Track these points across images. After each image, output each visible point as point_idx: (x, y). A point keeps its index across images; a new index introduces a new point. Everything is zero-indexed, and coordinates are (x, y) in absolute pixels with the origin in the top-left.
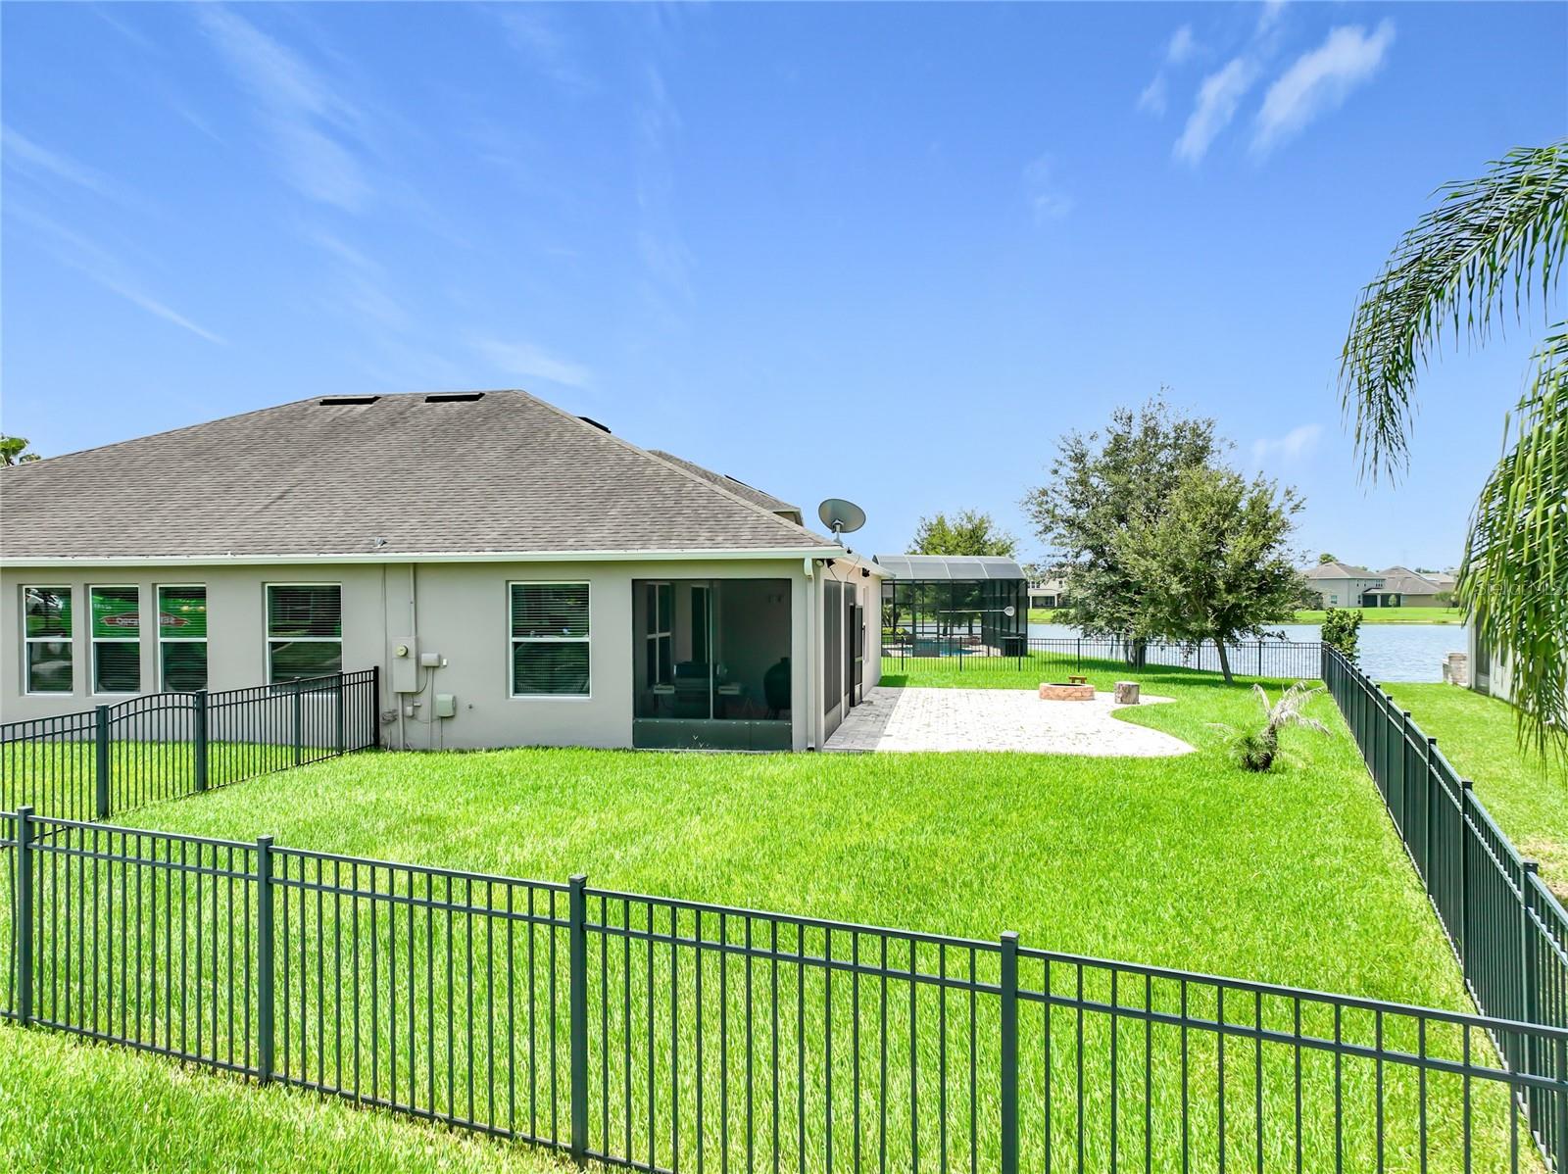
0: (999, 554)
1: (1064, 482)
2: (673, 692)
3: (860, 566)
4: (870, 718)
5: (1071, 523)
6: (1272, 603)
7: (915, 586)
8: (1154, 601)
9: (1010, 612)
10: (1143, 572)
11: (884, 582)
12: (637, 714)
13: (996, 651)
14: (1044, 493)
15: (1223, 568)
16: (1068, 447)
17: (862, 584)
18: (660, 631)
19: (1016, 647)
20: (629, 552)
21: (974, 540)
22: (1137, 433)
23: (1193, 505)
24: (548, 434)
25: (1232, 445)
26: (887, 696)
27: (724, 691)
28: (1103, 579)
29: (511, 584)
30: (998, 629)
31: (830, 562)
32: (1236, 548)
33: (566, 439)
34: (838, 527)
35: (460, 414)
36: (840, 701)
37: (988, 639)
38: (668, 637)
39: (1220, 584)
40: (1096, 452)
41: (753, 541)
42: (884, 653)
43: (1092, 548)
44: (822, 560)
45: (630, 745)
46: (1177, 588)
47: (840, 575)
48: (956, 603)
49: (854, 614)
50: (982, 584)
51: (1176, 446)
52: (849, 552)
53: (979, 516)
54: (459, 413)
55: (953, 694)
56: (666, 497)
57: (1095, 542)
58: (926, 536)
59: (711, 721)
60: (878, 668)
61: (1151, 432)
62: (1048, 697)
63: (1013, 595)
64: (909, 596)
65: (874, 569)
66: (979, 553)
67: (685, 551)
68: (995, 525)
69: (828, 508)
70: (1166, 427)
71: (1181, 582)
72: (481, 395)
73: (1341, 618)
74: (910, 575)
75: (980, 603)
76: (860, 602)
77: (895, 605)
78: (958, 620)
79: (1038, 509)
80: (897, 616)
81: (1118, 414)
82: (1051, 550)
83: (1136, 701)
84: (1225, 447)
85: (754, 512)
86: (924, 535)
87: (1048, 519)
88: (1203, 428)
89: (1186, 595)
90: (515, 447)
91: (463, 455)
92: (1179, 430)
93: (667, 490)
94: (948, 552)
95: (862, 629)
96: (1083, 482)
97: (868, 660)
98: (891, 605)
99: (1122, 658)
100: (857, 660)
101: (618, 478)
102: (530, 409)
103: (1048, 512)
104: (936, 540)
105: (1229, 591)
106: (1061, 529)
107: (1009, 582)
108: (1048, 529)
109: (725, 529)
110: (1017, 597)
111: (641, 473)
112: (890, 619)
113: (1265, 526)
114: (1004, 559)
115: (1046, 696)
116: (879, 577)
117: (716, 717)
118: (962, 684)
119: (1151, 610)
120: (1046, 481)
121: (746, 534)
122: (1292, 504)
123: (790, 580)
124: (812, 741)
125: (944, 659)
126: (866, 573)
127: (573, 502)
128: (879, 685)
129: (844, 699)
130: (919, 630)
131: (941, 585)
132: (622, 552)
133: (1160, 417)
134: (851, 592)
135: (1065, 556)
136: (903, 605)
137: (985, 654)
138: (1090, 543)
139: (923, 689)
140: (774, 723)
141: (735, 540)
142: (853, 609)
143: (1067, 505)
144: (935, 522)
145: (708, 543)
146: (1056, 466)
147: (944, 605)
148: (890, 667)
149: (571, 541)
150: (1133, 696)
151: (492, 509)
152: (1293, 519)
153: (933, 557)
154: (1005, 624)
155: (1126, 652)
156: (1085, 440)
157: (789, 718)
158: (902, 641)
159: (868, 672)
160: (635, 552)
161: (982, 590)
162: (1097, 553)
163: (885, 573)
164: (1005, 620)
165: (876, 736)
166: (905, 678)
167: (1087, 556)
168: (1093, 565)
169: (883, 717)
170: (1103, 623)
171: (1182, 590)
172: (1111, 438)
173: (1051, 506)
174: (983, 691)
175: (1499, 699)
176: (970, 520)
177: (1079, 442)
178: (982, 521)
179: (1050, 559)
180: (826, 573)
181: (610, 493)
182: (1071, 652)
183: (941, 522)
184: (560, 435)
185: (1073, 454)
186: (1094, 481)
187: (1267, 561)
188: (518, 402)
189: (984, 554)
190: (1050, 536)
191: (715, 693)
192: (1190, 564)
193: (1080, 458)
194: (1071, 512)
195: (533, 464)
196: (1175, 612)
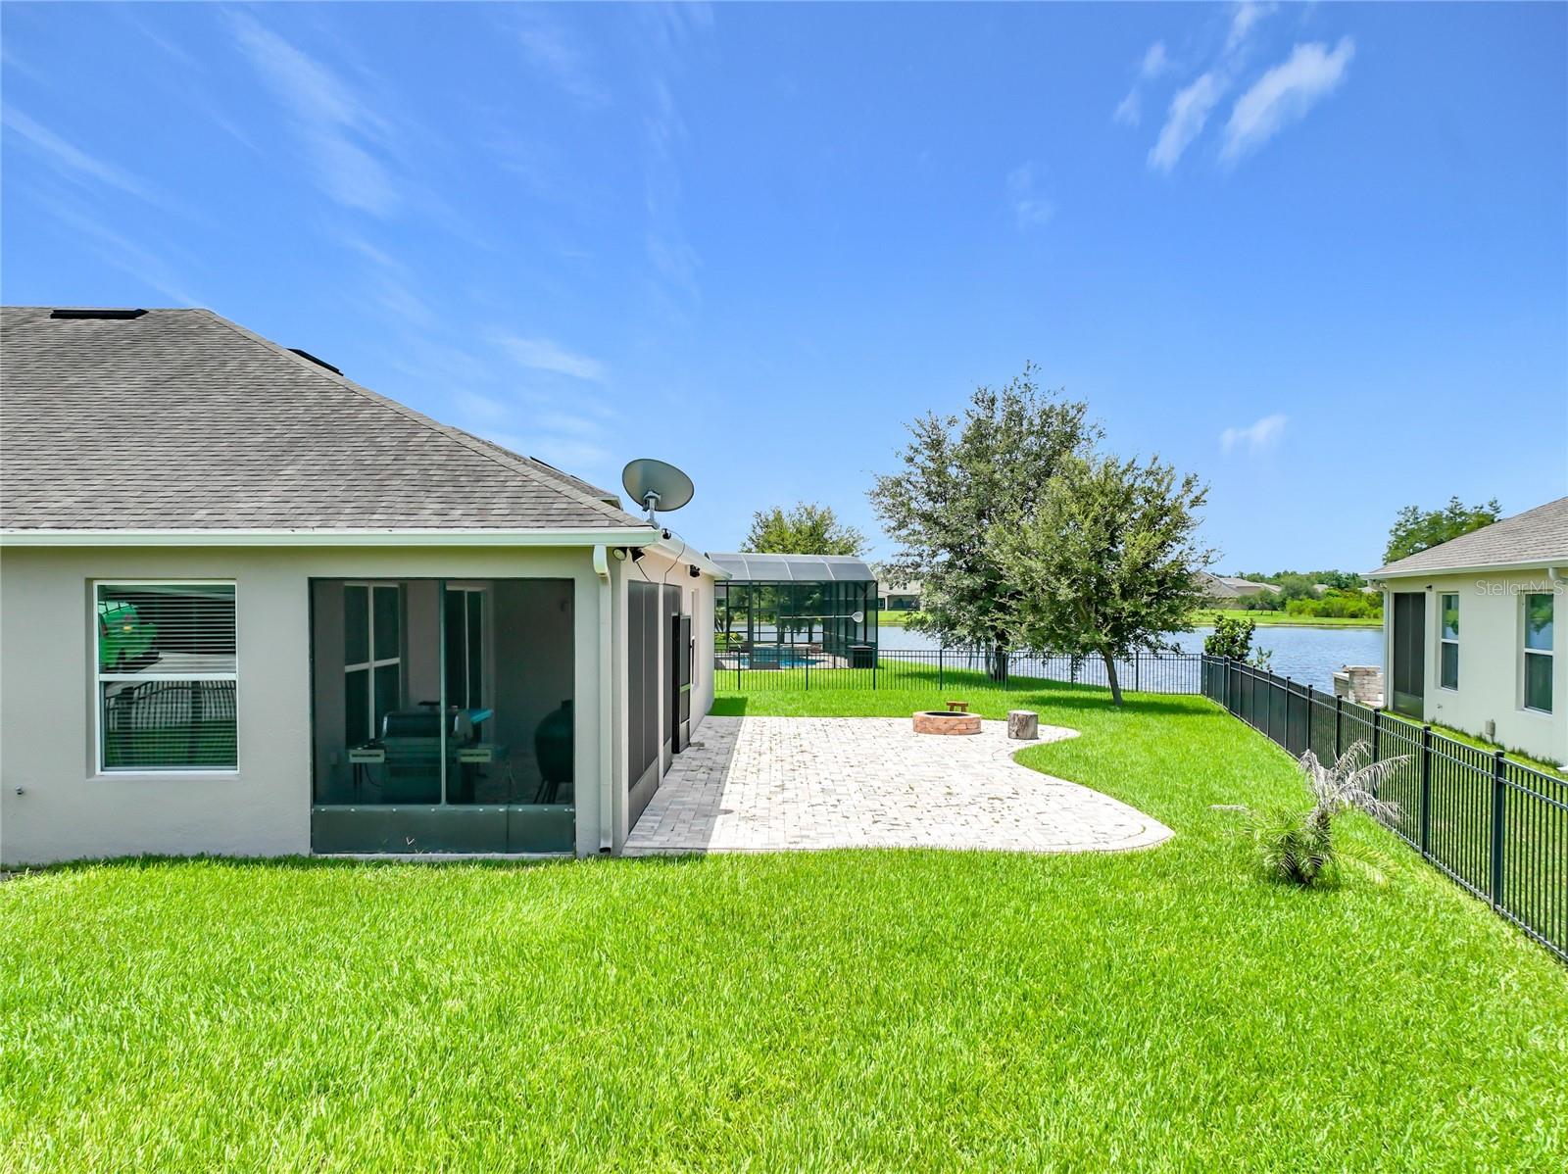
0: (840, 553)
1: (920, 471)
2: (381, 760)
3: (686, 561)
4: (700, 776)
5: (927, 517)
6: (1172, 610)
7: (752, 588)
8: (1035, 608)
9: (858, 618)
10: (1022, 574)
11: (717, 583)
12: (316, 799)
13: (842, 662)
14: (898, 483)
15: (1116, 572)
16: (926, 434)
17: (689, 587)
18: (376, 659)
19: (865, 658)
20: (298, 532)
21: (815, 538)
22: (999, 418)
23: (1082, 495)
24: (224, 364)
25: (1100, 434)
26: (722, 731)
27: (468, 757)
28: (966, 582)
29: (96, 584)
30: (842, 636)
31: (637, 553)
32: (1132, 547)
33: (249, 369)
34: (652, 502)
35: (97, 335)
36: (656, 755)
37: (830, 646)
38: (396, 666)
39: (1115, 587)
40: (955, 437)
41: (511, 518)
42: (718, 666)
43: (952, 548)
44: (624, 549)
45: (305, 850)
46: (1065, 593)
47: (652, 573)
48: (798, 607)
49: (678, 627)
50: (826, 587)
51: (1041, 433)
52: (666, 536)
53: (819, 512)
54: (96, 333)
55: (805, 725)
56: (381, 451)
57: (956, 540)
58: (762, 534)
59: (444, 807)
60: (711, 689)
61: (1017, 416)
62: (925, 731)
63: (861, 599)
64: (743, 599)
65: (706, 568)
66: (820, 551)
67: (396, 531)
68: (836, 521)
69: (637, 474)
70: (1032, 412)
71: (1070, 586)
72: (141, 312)
73: (1232, 629)
74: (746, 575)
75: (821, 608)
76: (686, 610)
77: (728, 609)
78: (797, 626)
79: (891, 501)
80: (730, 620)
81: (980, 396)
82: (903, 548)
83: (1034, 737)
84: (1093, 435)
85: (518, 474)
86: (759, 531)
87: (902, 515)
88: (1072, 413)
89: (1074, 601)
90: (164, 378)
91: (77, 386)
92: (1046, 415)
93: (385, 440)
94: (785, 550)
95: (690, 646)
96: (940, 473)
97: (697, 685)
98: (724, 608)
99: (982, 669)
100: (682, 689)
101: (313, 423)
102: (209, 332)
103: (903, 504)
104: (772, 537)
105: (1124, 596)
106: (917, 525)
107: (856, 584)
108: (902, 525)
109: (467, 499)
110: (866, 601)
111: (352, 418)
112: (723, 622)
113: (1165, 520)
114: (847, 559)
115: (921, 728)
116: (711, 577)
117: (451, 800)
118: (815, 712)
119: (1030, 618)
120: (898, 469)
121: (501, 505)
122: (1192, 496)
123: (572, 581)
124: (606, 838)
125: (785, 672)
126: (695, 573)
127: (228, 455)
128: (712, 713)
129: (662, 749)
130: (756, 637)
131: (779, 587)
132: (288, 532)
133: (1025, 400)
134: (674, 597)
135: (920, 555)
136: (737, 609)
137: (831, 666)
138: (949, 541)
139: (766, 719)
140: (546, 808)
141: (482, 517)
142: (676, 621)
143: (922, 498)
144: (771, 518)
145: (436, 520)
146: (911, 453)
147: (784, 609)
148: (726, 688)
149: (201, 514)
150: (1031, 729)
151: (84, 462)
152: (1194, 514)
153: (769, 555)
154: (851, 629)
155: (987, 663)
156: (943, 425)
157: (570, 799)
158: (736, 650)
159: (698, 697)
160: (309, 532)
161: (823, 594)
162: (956, 553)
163: (719, 572)
164: (851, 626)
165: (709, 812)
166: (744, 701)
167: (945, 556)
168: (951, 565)
169: (717, 773)
170: (966, 633)
171: (1072, 595)
172: (971, 422)
173: (905, 499)
174: (840, 721)
175: (1445, 727)
176: (810, 515)
177: (936, 427)
178: (822, 516)
179: (904, 558)
180: (630, 571)
181: (293, 443)
182: (932, 665)
183: (779, 518)
184: (243, 364)
185: (929, 440)
186: (953, 471)
187: (1163, 562)
188: (195, 323)
189: (825, 553)
190: (904, 532)
191: (451, 761)
192: (1081, 565)
193: (936, 445)
194: (928, 506)
195: (183, 402)
196: (1061, 619)
